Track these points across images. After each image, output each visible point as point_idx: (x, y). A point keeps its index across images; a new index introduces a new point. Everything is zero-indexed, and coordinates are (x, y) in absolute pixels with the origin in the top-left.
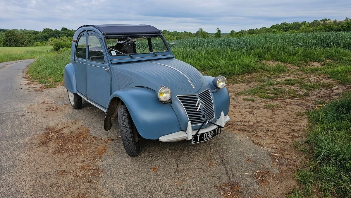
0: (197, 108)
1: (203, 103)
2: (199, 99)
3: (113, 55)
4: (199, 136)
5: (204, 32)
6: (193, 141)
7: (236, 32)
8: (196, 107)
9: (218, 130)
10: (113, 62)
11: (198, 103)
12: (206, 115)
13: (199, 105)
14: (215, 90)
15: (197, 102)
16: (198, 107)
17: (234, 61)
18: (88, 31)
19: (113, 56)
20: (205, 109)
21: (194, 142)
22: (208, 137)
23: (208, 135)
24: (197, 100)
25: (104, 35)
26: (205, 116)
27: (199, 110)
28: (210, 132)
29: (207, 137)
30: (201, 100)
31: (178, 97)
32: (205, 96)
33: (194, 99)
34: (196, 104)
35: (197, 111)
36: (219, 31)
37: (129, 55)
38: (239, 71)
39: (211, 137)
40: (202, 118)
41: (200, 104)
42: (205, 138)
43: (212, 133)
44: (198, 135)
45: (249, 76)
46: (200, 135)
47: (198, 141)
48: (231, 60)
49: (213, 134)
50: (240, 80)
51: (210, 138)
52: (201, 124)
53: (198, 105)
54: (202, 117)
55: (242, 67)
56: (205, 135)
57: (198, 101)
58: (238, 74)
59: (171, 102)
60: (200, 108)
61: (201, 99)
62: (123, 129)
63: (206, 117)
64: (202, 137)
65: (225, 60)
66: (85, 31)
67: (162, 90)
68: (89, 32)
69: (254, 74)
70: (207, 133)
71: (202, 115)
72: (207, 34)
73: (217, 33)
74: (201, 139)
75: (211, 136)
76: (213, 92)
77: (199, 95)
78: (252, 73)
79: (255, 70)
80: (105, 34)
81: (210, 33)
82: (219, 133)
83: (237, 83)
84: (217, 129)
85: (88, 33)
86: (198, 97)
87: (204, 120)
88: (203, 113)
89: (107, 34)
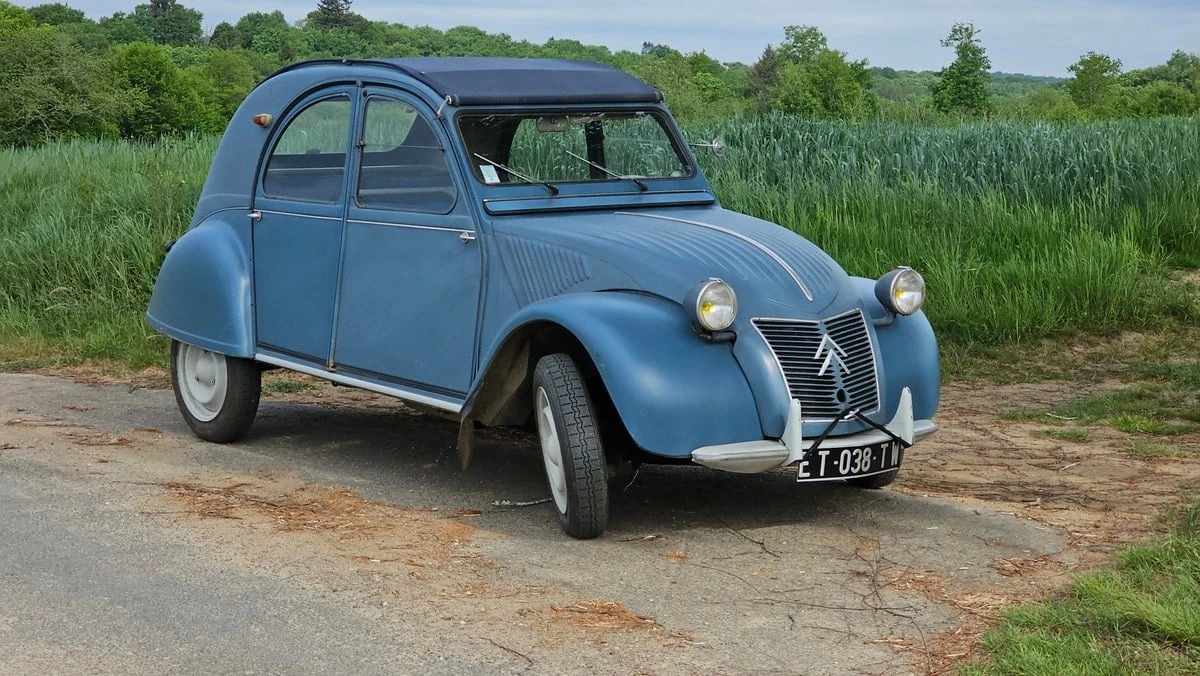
0: (821, 366)
1: (841, 351)
2: (826, 338)
3: (488, 180)
4: (824, 454)
5: (836, 58)
6: (804, 472)
7: (1125, 69)
8: (816, 360)
9: (889, 450)
10: (494, 207)
11: (824, 350)
12: (849, 391)
13: (826, 356)
14: (884, 320)
15: (818, 345)
16: (823, 360)
17: (1012, 264)
18: (365, 84)
19: (488, 185)
20: (848, 372)
21: (808, 474)
22: (855, 466)
23: (854, 458)
24: (821, 340)
25: (453, 104)
26: (848, 395)
27: (826, 371)
28: (862, 448)
29: (851, 466)
30: (833, 342)
31: (755, 322)
32: (847, 331)
33: (809, 336)
34: (816, 350)
35: (820, 374)
36: (970, 58)
37: (545, 184)
38: (1038, 319)
39: (865, 469)
40: (836, 401)
41: (830, 355)
42: (844, 468)
43: (867, 454)
44: (820, 453)
45: (1098, 349)
46: (828, 452)
47: (822, 474)
48: (998, 258)
49: (871, 458)
50: (1040, 364)
51: (861, 472)
52: (832, 420)
53: (822, 356)
54: (834, 396)
55: (1058, 296)
56: (846, 456)
57: (822, 343)
58: (1032, 335)
59: (733, 341)
60: (830, 366)
61: (833, 338)
62: (572, 421)
63: (849, 400)
64: (836, 463)
65: (963, 259)
66: (354, 83)
67: (708, 292)
68: (370, 89)
69: (1130, 338)
70: (851, 449)
71: (836, 391)
72: (860, 74)
73: (947, 75)
74: (832, 470)
75: (866, 465)
76: (875, 326)
77: (827, 323)
78: (1112, 334)
79: (1130, 320)
80: (458, 100)
81: (888, 73)
82: (894, 466)
83: (1021, 379)
84: (887, 445)
85: (365, 94)
86: (822, 328)
87: (842, 406)
88: (840, 384)
89: (464, 102)
